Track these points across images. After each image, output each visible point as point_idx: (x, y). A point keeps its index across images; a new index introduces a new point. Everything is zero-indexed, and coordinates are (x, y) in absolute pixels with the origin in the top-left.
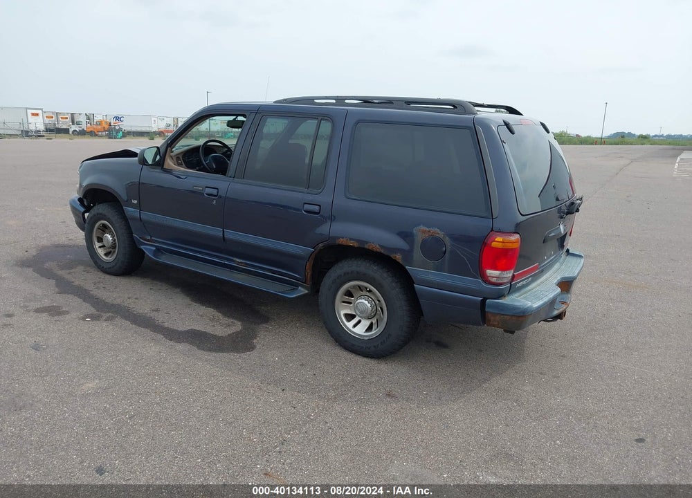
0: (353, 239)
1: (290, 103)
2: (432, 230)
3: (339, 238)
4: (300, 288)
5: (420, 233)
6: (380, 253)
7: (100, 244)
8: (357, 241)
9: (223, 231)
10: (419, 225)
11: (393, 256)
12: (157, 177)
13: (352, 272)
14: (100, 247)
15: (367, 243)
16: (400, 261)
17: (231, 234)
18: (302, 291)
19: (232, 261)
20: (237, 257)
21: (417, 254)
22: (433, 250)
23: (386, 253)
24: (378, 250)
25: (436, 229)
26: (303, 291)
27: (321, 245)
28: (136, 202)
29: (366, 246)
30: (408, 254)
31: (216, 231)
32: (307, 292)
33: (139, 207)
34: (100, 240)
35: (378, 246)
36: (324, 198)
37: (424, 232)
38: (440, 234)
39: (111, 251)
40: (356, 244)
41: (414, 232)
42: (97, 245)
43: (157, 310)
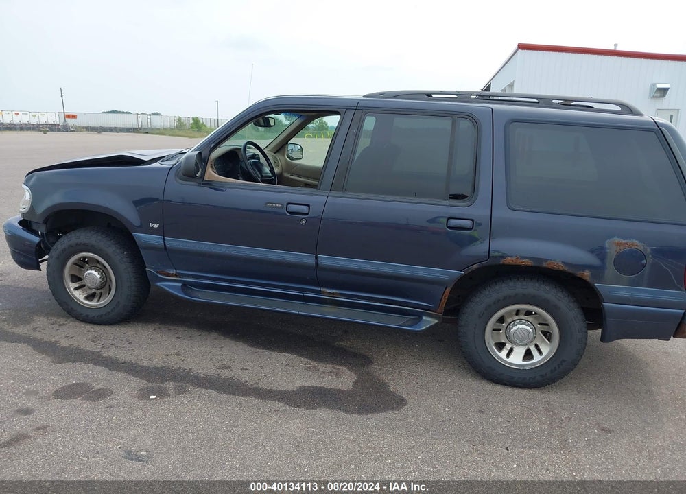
0: (526, 258)
1: (392, 97)
2: (629, 242)
3: (503, 257)
4: (424, 318)
5: (613, 247)
6: (563, 272)
7: (76, 285)
8: (531, 258)
9: (316, 258)
10: (613, 237)
11: (579, 273)
12: (192, 191)
13: (516, 295)
14: (76, 289)
15: (546, 260)
16: (588, 279)
17: (326, 260)
18: (428, 321)
19: (320, 292)
20: (328, 287)
21: (610, 270)
22: (630, 264)
23: (571, 271)
24: (561, 268)
25: (634, 241)
26: (430, 322)
27: (475, 266)
28: (156, 226)
29: (545, 265)
30: (598, 271)
31: (307, 259)
32: (436, 321)
33: (162, 231)
34: (75, 278)
35: (560, 264)
36: (477, 210)
37: (619, 244)
38: (640, 246)
39: (95, 293)
40: (530, 263)
41: (607, 245)
42: (72, 286)
43: (225, 367)
